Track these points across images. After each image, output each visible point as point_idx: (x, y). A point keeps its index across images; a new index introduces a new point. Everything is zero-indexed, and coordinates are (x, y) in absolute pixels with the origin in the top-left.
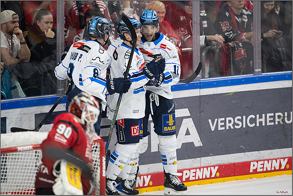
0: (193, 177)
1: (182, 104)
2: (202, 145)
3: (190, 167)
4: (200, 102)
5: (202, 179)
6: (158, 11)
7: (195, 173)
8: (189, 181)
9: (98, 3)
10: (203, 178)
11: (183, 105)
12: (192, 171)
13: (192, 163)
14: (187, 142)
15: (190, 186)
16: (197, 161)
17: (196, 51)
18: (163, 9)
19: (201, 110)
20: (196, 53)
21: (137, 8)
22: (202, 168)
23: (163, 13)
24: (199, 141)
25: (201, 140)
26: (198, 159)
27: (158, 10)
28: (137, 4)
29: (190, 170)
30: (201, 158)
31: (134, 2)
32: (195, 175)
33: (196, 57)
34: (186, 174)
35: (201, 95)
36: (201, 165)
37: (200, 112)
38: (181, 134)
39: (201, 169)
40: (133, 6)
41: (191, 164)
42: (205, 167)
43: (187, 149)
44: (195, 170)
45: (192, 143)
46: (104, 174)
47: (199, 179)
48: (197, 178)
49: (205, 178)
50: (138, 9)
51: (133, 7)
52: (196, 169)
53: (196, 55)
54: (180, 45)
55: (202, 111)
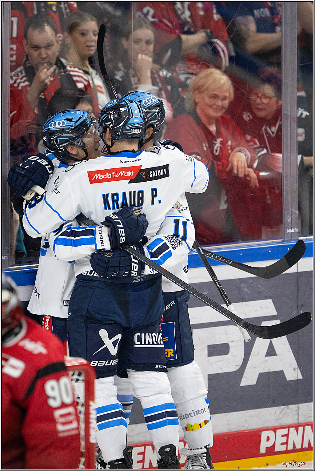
0: (282, 446)
1: (260, 290)
2: (300, 377)
3: (276, 424)
4: (298, 285)
5: (302, 450)
6: (215, 95)
7: (285, 438)
8: (274, 454)
9: (72, 73)
10: (304, 447)
11: (260, 292)
12: (280, 432)
13: (281, 415)
14: (270, 371)
15: (275, 465)
16: (290, 411)
17: (289, 177)
18: (225, 91)
19: (300, 304)
20: (289, 182)
21: (168, 85)
22: (301, 426)
23: (224, 98)
24: (294, 369)
25: (299, 366)
26: (293, 407)
27: (214, 91)
28: (168, 76)
29: (275, 430)
30: (300, 405)
31: (161, 74)
32: (285, 441)
33: (289, 189)
34: (268, 439)
35: (298, 271)
36: (298, 419)
37: (297, 307)
38: (256, 353)
39: (300, 428)
40: (158, 80)
41: (277, 419)
42: (308, 425)
43: (269, 386)
44: (287, 429)
45: (281, 374)
46: (93, 439)
47: (295, 450)
48: (290, 447)
49: (307, 446)
50: (169, 88)
51: (157, 83)
52: (289, 427)
53: (289, 186)
54: (255, 165)
55: (302, 306)
